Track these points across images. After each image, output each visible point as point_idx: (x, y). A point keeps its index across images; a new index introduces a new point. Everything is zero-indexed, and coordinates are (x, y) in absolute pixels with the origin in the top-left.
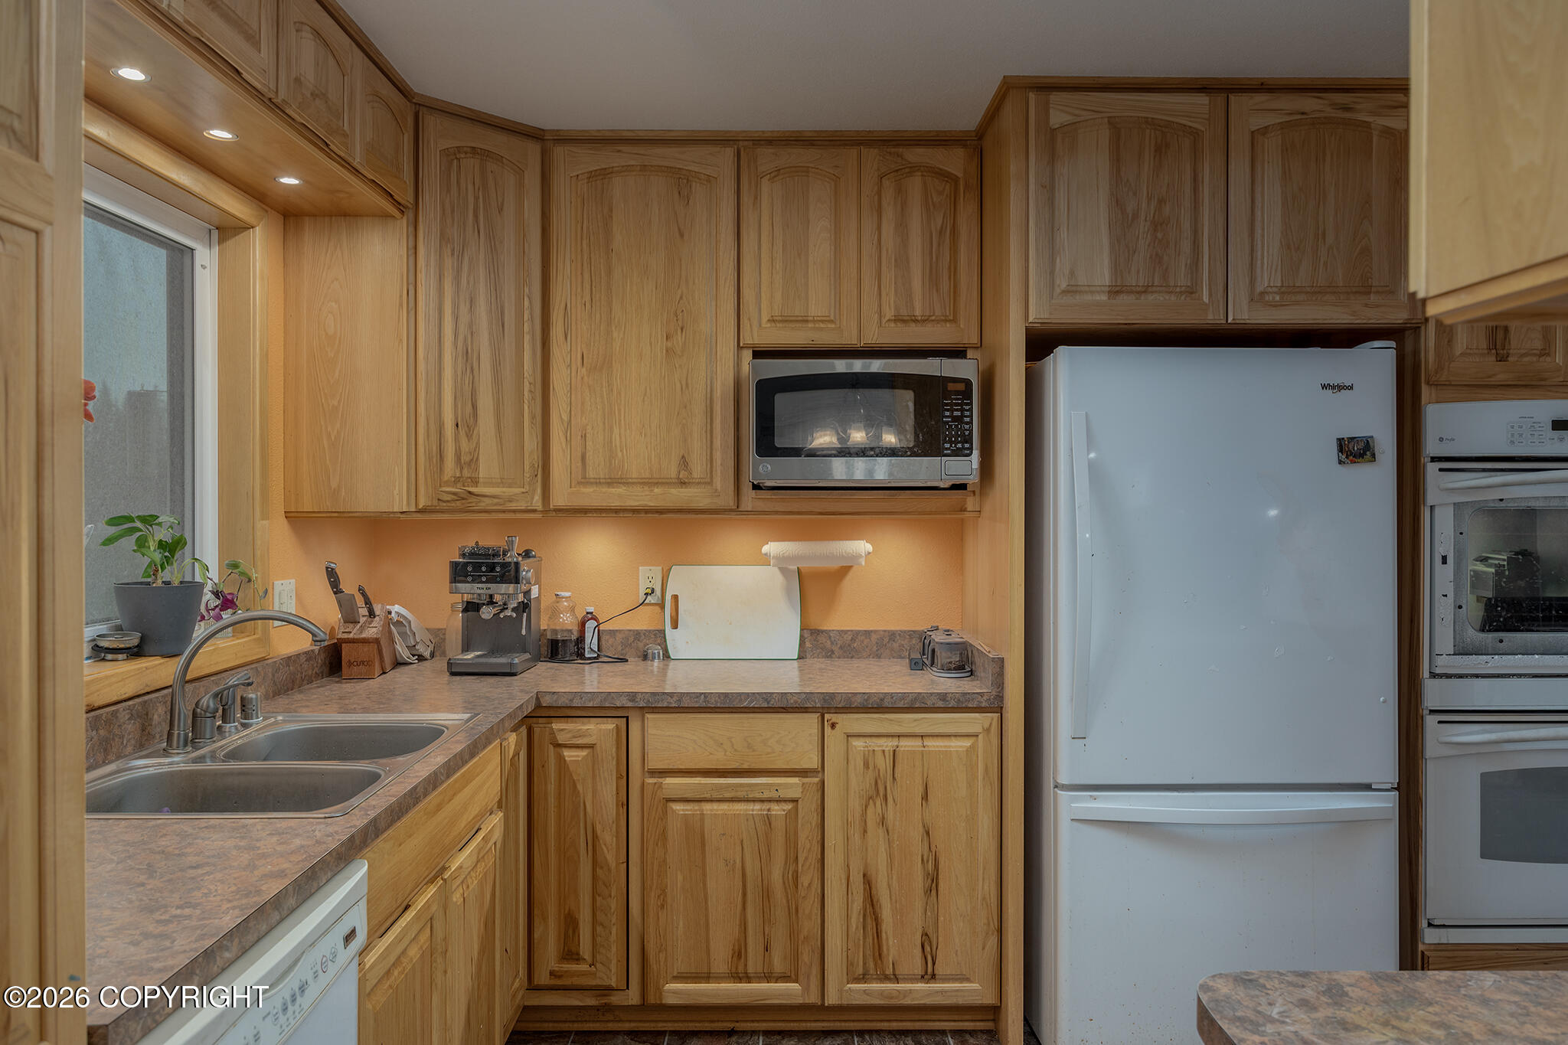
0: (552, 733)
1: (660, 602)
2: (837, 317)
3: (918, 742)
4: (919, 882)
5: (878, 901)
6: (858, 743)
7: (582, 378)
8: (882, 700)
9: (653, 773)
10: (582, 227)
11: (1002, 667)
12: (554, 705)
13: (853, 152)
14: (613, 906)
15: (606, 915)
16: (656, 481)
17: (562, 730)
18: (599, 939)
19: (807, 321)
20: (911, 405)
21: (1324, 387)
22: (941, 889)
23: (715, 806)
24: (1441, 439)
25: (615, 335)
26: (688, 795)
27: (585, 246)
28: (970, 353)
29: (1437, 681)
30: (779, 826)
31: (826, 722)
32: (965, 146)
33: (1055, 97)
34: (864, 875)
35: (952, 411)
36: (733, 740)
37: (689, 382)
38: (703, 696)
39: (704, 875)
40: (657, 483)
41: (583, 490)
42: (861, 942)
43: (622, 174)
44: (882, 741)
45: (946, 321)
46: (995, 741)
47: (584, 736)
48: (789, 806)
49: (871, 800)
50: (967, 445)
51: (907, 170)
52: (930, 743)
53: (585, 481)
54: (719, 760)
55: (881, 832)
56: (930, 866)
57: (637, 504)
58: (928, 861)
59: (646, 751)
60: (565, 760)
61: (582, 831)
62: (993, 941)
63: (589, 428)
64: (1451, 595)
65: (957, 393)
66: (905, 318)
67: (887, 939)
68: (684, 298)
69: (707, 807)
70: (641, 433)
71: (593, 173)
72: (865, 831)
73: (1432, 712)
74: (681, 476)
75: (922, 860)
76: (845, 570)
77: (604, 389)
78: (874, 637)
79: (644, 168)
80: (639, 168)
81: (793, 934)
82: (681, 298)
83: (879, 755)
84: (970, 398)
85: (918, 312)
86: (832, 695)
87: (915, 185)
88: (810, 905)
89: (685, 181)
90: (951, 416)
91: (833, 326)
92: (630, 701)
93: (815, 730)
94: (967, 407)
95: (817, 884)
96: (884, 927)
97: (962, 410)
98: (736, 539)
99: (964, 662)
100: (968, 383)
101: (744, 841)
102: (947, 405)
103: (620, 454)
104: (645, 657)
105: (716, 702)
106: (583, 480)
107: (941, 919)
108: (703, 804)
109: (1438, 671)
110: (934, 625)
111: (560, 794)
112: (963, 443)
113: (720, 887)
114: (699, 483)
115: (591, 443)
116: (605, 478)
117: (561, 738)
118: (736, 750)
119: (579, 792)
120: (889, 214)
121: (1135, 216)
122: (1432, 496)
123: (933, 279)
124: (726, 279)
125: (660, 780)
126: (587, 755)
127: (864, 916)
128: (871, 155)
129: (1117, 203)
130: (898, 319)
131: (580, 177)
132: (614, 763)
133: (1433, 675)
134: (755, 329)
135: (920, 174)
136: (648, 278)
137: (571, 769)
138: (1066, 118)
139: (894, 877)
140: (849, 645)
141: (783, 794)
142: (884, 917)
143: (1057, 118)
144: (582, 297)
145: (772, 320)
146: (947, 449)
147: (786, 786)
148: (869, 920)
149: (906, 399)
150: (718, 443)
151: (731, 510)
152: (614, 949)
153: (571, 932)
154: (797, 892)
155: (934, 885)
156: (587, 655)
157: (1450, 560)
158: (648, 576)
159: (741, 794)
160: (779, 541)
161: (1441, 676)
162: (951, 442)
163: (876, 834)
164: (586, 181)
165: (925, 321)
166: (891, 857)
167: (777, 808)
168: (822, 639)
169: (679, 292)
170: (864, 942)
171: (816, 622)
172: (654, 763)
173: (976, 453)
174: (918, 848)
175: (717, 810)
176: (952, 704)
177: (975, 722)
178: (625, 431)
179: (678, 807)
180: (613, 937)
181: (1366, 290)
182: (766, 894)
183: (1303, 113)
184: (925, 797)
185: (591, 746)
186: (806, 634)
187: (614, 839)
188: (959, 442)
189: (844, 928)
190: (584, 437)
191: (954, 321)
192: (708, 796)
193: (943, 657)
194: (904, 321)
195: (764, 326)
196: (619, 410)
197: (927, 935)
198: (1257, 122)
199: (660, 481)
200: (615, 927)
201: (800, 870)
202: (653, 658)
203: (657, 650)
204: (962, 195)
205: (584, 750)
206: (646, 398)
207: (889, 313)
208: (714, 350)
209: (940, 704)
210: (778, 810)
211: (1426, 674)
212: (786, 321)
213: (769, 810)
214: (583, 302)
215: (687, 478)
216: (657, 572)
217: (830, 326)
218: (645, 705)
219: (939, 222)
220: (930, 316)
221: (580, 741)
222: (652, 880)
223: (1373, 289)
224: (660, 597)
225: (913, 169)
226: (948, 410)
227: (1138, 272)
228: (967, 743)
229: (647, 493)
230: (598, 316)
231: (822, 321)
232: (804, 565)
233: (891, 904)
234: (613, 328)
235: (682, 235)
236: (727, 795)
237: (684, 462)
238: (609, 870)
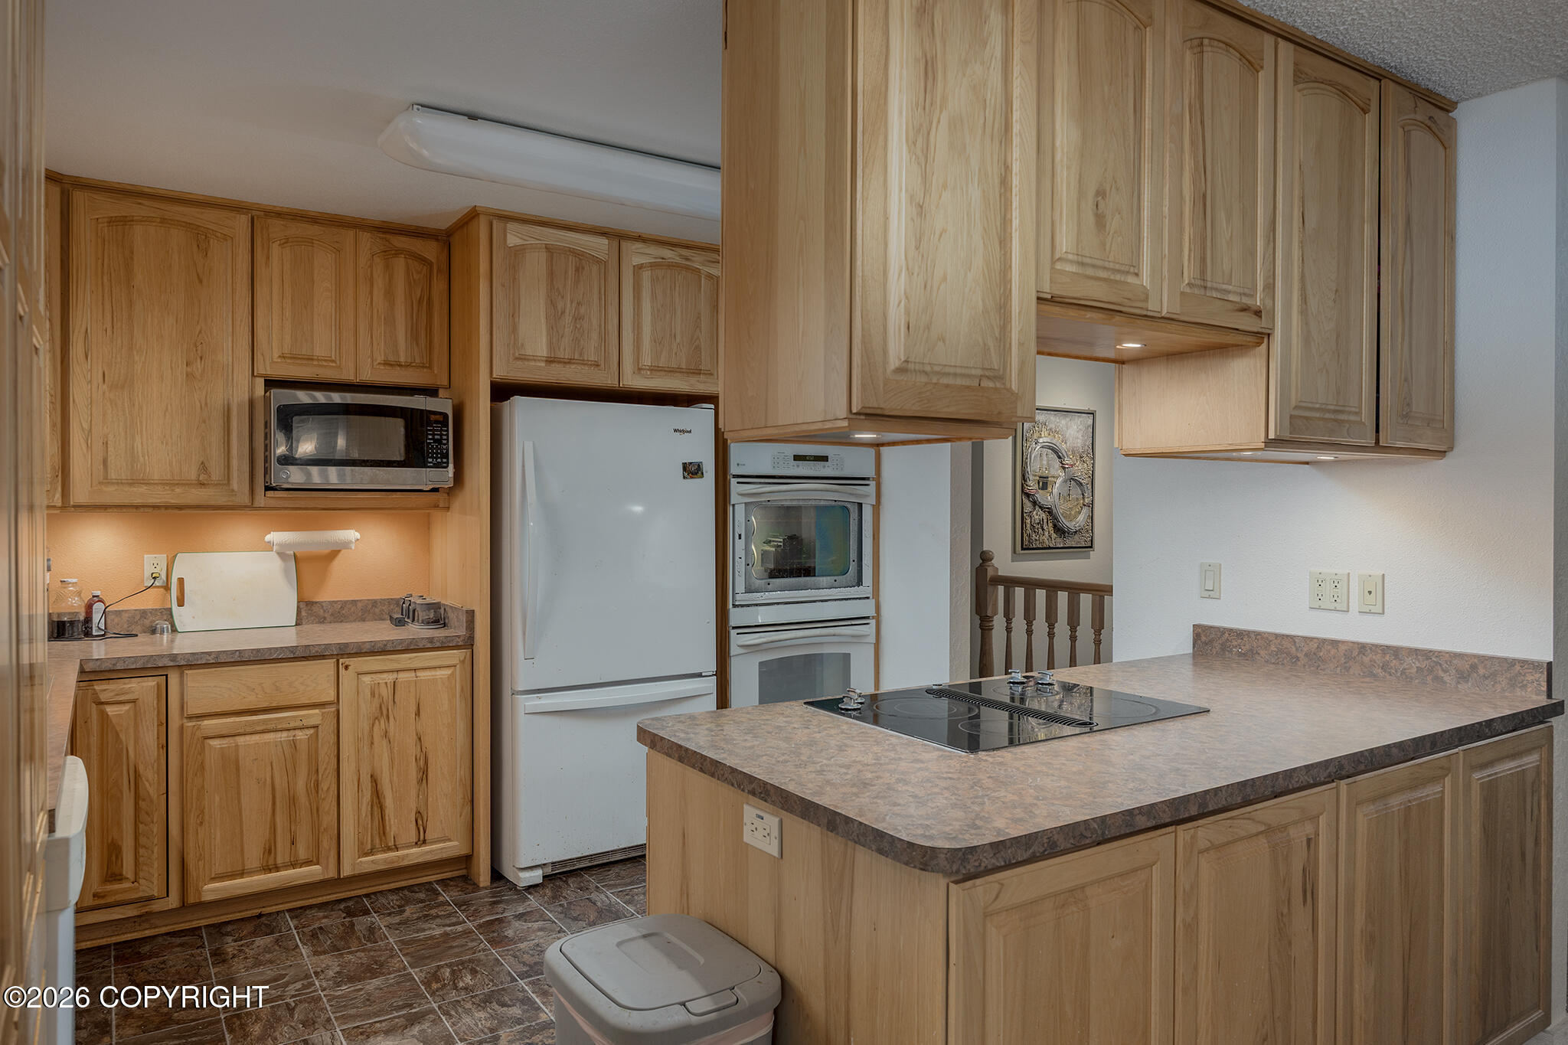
0: (95, 693)
1: (165, 584)
2: (338, 358)
3: (412, 674)
4: (413, 774)
5: (383, 793)
6: (367, 679)
7: (104, 393)
8: (386, 645)
9: (191, 718)
10: (103, 264)
11: (473, 616)
12: (98, 670)
13: (351, 233)
14: (155, 830)
15: (148, 838)
16: (177, 482)
17: (105, 690)
18: (141, 859)
19: (312, 359)
20: (402, 430)
21: (675, 431)
22: (430, 778)
23: (248, 738)
24: (738, 465)
25: (137, 358)
26: (224, 732)
27: (105, 281)
28: (441, 393)
29: (737, 609)
30: (303, 748)
31: (341, 666)
32: (437, 240)
33: (511, 226)
34: (372, 776)
35: (434, 435)
36: (263, 685)
37: (208, 401)
38: (237, 653)
39: (239, 793)
40: (177, 484)
41: (105, 489)
42: (370, 826)
43: (143, 223)
44: (385, 676)
45: (423, 367)
46: (469, 669)
47: (127, 693)
48: (312, 731)
49: (377, 721)
50: (444, 460)
51: (393, 252)
52: (421, 674)
53: (106, 481)
54: (252, 701)
55: (385, 742)
56: (422, 763)
57: (159, 501)
58: (420, 759)
59: (185, 700)
60: (108, 715)
61: (125, 772)
62: (468, 809)
63: (111, 437)
64: (743, 558)
65: (437, 422)
66: (392, 363)
67: (390, 820)
68: (203, 332)
69: (241, 740)
70: (162, 443)
71: (113, 219)
72: (372, 743)
73: (734, 628)
74: (201, 479)
75: (416, 759)
76: (333, 554)
77: (126, 404)
78: (360, 605)
79: (163, 221)
80: (158, 220)
81: (316, 829)
82: (200, 332)
83: (383, 687)
84: (447, 426)
85: (402, 359)
86: (346, 645)
87: (400, 264)
88: (329, 805)
89: (203, 237)
90: (433, 439)
91: (334, 365)
92: (171, 661)
93: (332, 672)
94: (445, 433)
95: (334, 787)
96: (387, 812)
97: (441, 435)
98: (241, 530)
99: (438, 617)
100: (445, 416)
101: (274, 764)
102: (430, 430)
103: (141, 459)
104: (153, 631)
105: (250, 656)
106: (104, 481)
107: (430, 799)
108: (237, 738)
109: (737, 603)
110: (409, 593)
111: (102, 744)
112: (441, 458)
113: (253, 801)
114: (216, 485)
115: (112, 449)
116: (127, 479)
117: (103, 697)
118: (266, 693)
119: (122, 740)
120: (380, 283)
121: (563, 312)
122: (734, 498)
123: (414, 335)
124: (241, 321)
125: (198, 723)
126: (130, 708)
127: (372, 806)
128: (365, 237)
129: (551, 303)
130: (386, 363)
131: (100, 220)
132: (156, 713)
133: (734, 606)
134: (268, 363)
135: (403, 256)
136: (168, 313)
137: (114, 722)
138: (519, 242)
139: (395, 774)
140: (339, 612)
141: (306, 722)
142: (387, 804)
143: (512, 240)
144: (103, 324)
145: (282, 356)
146: (430, 463)
147: (309, 716)
148: (375, 808)
149: (398, 426)
150: (234, 452)
151: (246, 507)
152: (156, 866)
153: (114, 858)
154: (318, 796)
155: (425, 776)
156: (94, 633)
157: (743, 537)
158: (153, 563)
159: (270, 727)
160: (281, 531)
161: (738, 606)
162: (432, 457)
163: (381, 746)
164: (106, 224)
165: (408, 366)
166: (392, 760)
167: (301, 734)
168: (315, 608)
169: (199, 328)
170: (372, 825)
171: (309, 596)
172: (192, 710)
173: (451, 466)
174: (413, 750)
175: (249, 741)
176: (438, 644)
177: (455, 656)
178: (147, 440)
179: (215, 743)
180: (155, 855)
181: (697, 372)
182: (292, 801)
183: (663, 259)
184: (418, 714)
185: (134, 701)
186: (302, 605)
187: (156, 776)
188: (439, 458)
189: (356, 818)
190: (105, 444)
191: (430, 367)
192: (242, 731)
193: (422, 615)
194: (391, 365)
195: (275, 360)
196: (141, 423)
197: (419, 812)
198: (638, 260)
199: (181, 482)
200: (157, 847)
201: (320, 779)
202: (162, 632)
203: (166, 625)
204: (435, 278)
205: (126, 704)
206: (167, 414)
207: (380, 358)
208: (230, 378)
209: (429, 645)
210: (301, 735)
211: (731, 606)
212: (295, 358)
213: (294, 736)
214: (105, 328)
215: (206, 480)
216: (162, 560)
217: (331, 364)
218: (185, 663)
219: (419, 293)
220: (411, 363)
221: (122, 698)
222: (192, 803)
223: (702, 372)
224: (165, 579)
225: (398, 252)
226: (430, 434)
227: (565, 349)
228: (448, 672)
229: (169, 492)
230: (119, 342)
231: (325, 360)
232: (299, 551)
233: (393, 794)
234: (135, 353)
235: (201, 281)
236: (259, 728)
237: (204, 467)
238: (152, 801)
